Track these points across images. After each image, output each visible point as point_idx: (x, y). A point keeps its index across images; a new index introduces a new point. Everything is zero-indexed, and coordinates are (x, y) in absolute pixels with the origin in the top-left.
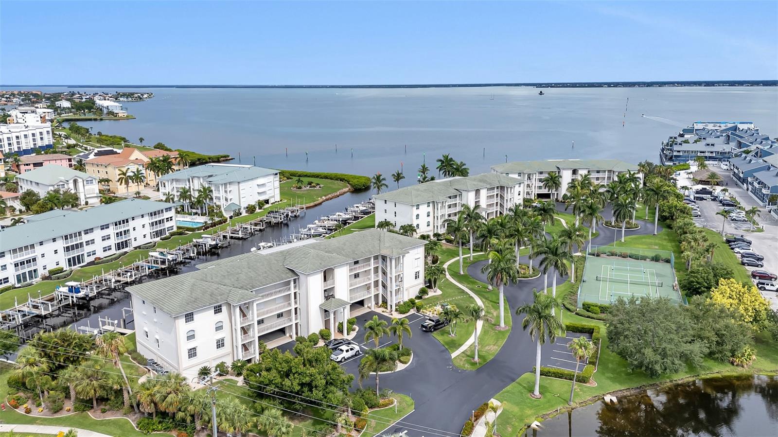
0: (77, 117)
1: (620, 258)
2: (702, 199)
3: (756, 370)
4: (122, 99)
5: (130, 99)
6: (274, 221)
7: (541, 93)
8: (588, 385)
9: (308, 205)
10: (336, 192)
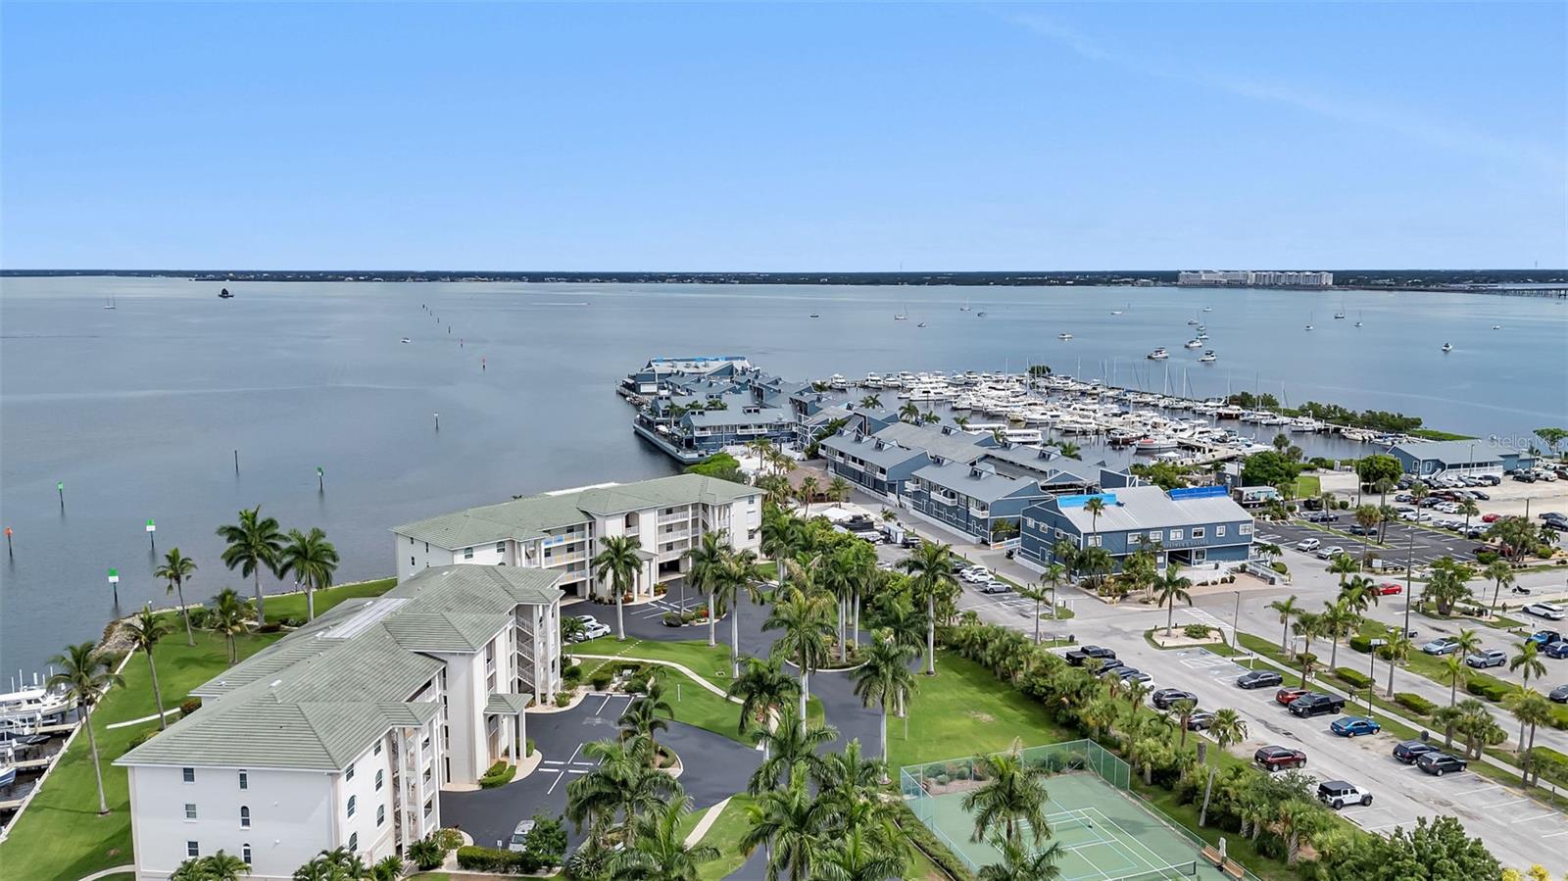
7: (225, 294)
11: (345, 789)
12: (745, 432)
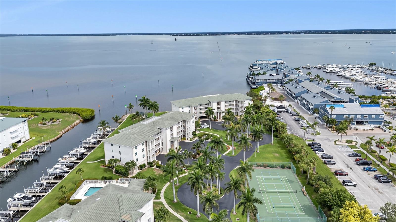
1: (263, 168)
2: (281, 112)
6: (25, 160)
7: (176, 40)
9: (52, 140)
10: (72, 124)
11: (135, 151)
12: (269, 81)
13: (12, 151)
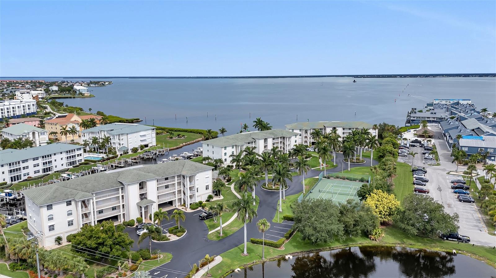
0: (60, 96)
1: (341, 180)
2: (414, 146)
3: (384, 243)
4: (92, 85)
5: (97, 85)
6: (146, 157)
7: (354, 81)
8: (279, 249)
9: (172, 148)
10: (193, 140)
11: (224, 151)
13: (140, 151)
